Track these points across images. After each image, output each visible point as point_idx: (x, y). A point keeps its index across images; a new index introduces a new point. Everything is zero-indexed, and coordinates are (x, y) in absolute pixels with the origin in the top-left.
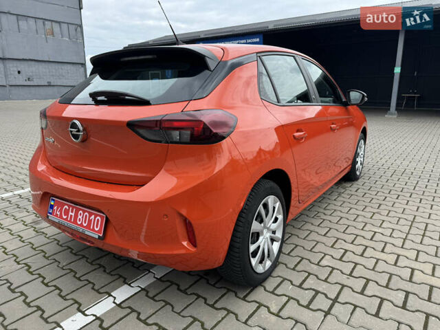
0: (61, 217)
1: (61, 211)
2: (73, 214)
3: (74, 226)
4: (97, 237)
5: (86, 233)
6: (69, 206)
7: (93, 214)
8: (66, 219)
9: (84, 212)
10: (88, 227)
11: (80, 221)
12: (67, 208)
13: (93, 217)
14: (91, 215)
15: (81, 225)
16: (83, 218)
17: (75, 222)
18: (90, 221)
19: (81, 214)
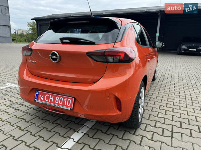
0: (44, 100)
1: (44, 97)
2: (52, 99)
3: (53, 105)
4: (69, 109)
5: (62, 107)
6: (49, 95)
7: (66, 98)
8: (48, 101)
9: (60, 97)
10: (63, 104)
11: (57, 101)
12: (48, 96)
13: (66, 99)
14: (64, 98)
15: (58, 104)
16: (59, 100)
17: (54, 102)
18: (64, 102)
19: (57, 98)
